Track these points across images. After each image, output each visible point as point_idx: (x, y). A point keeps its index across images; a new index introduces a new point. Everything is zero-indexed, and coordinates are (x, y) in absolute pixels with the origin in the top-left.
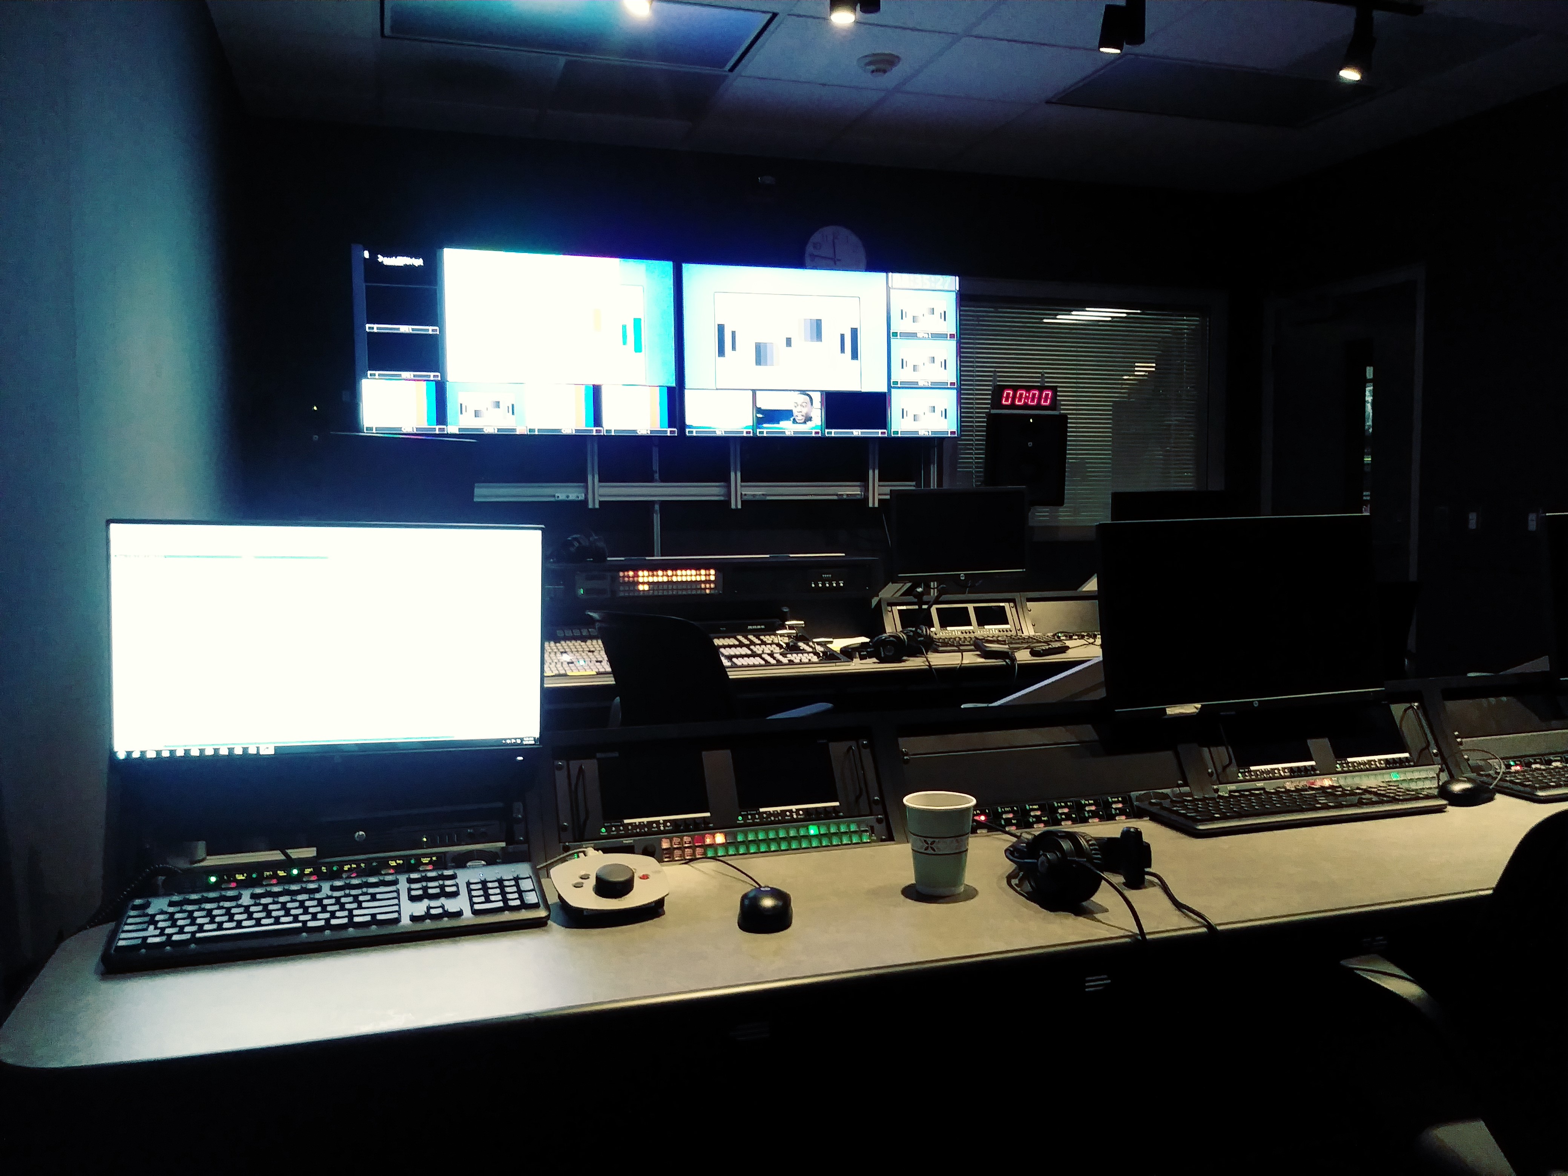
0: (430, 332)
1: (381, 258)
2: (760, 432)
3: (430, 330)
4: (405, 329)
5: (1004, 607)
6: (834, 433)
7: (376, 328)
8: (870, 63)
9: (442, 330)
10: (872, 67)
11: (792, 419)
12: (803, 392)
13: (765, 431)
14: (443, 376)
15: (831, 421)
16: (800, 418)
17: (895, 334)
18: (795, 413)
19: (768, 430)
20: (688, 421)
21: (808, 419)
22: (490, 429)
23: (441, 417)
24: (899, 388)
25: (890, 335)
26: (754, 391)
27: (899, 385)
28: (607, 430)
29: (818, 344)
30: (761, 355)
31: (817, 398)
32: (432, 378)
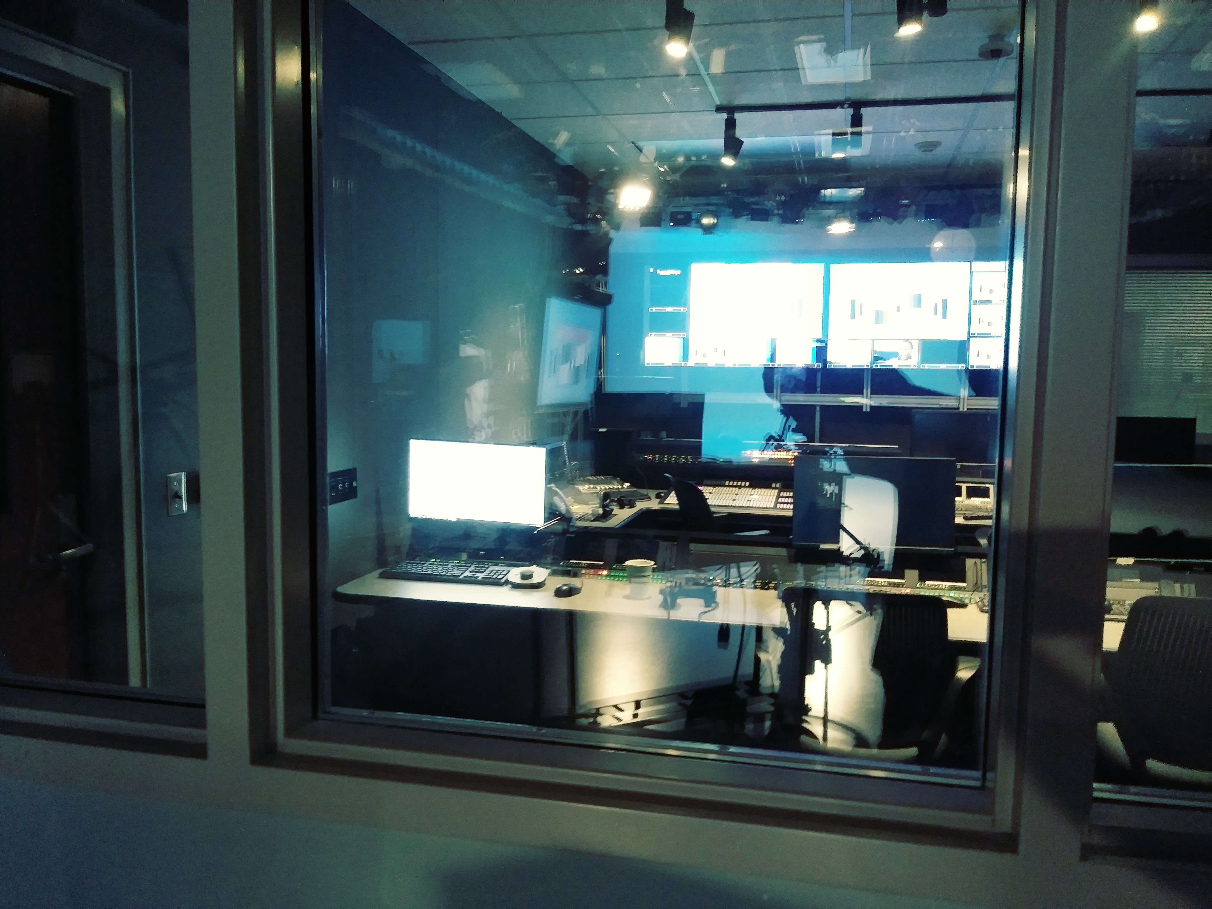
0: (682, 311)
1: (659, 272)
2: (875, 366)
3: (682, 309)
4: (669, 309)
5: (988, 487)
6: (927, 366)
7: (654, 309)
8: (922, 146)
9: (689, 309)
10: (923, 149)
11: (898, 357)
12: (907, 340)
13: (879, 365)
14: (688, 334)
15: (925, 359)
16: (903, 357)
17: (975, 302)
18: (900, 354)
19: (880, 364)
20: (829, 359)
21: (909, 357)
22: (711, 363)
23: (685, 357)
24: (976, 337)
25: (971, 303)
26: (873, 340)
27: (976, 335)
28: (778, 365)
29: (919, 309)
30: (879, 318)
31: (916, 344)
32: (682, 336)
